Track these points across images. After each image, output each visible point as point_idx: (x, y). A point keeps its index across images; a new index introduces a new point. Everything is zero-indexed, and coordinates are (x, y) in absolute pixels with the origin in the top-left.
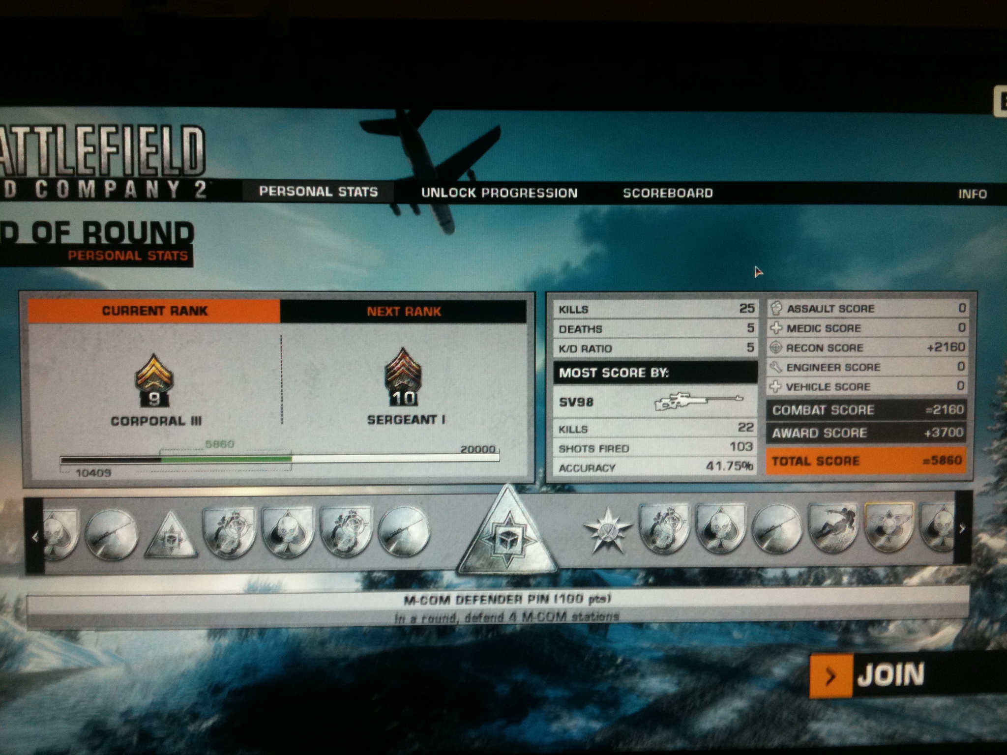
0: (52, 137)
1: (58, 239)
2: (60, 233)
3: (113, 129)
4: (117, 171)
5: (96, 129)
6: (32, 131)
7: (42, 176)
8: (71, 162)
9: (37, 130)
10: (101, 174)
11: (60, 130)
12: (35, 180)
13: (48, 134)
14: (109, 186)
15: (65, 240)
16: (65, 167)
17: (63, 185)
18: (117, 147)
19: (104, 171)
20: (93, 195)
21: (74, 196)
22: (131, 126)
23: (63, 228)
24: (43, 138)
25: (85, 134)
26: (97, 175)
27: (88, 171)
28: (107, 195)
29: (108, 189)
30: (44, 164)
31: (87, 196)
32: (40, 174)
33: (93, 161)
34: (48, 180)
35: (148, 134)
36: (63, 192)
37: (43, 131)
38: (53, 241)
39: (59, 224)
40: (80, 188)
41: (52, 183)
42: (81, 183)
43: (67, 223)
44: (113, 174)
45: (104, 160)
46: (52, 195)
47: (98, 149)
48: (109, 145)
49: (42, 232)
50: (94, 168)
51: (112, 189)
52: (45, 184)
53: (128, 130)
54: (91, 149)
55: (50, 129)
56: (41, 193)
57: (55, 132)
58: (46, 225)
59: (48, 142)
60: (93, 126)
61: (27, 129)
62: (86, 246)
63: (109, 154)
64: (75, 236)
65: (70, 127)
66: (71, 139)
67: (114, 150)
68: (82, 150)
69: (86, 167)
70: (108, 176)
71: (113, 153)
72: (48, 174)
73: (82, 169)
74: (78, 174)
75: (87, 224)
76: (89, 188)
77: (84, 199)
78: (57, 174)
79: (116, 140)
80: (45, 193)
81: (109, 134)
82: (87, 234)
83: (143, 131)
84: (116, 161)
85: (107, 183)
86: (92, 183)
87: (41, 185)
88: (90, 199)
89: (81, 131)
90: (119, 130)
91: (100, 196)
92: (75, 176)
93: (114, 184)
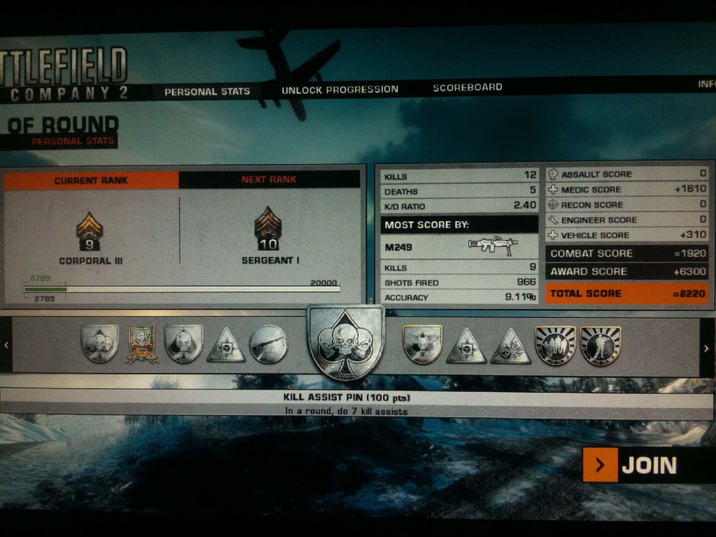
0: (23, 58)
1: (26, 130)
2: (27, 126)
3: (64, 51)
4: (66, 81)
5: (53, 53)
6: (9, 55)
7: (16, 86)
8: (35, 75)
9: (12, 53)
10: (55, 83)
11: (28, 53)
12: (11, 88)
13: (20, 56)
14: (61, 92)
15: (30, 131)
16: (31, 79)
17: (29, 91)
18: (67, 63)
19: (58, 81)
20: (50, 99)
21: (37, 99)
22: (77, 49)
23: (29, 122)
24: (17, 59)
25: (45, 55)
26: (53, 84)
27: (47, 82)
28: (59, 98)
29: (60, 94)
30: (17, 77)
31: (45, 99)
32: (14, 84)
33: (50, 75)
34: (19, 89)
35: (88, 54)
36: (29, 98)
37: (17, 54)
38: (22, 132)
39: (26, 119)
40: (41, 93)
41: (22, 90)
42: (42, 90)
43: (32, 119)
44: (63, 83)
45: (57, 73)
46: (22, 99)
47: (53, 65)
48: (61, 63)
49: (15, 126)
50: (50, 80)
51: (63, 94)
52: (17, 91)
53: (74, 52)
54: (49, 66)
55: (21, 53)
56: (15, 98)
57: (25, 55)
58: (18, 120)
59: (20, 62)
60: (50, 50)
61: (6, 53)
62: (44, 135)
63: (61, 69)
64: (37, 128)
65: (35, 51)
66: (36, 59)
67: (64, 66)
68: (43, 66)
69: (45, 79)
70: (60, 85)
71: (64, 68)
72: (19, 84)
73: (42, 81)
74: (40, 84)
75: (45, 119)
76: (47, 93)
77: (44, 101)
78: (26, 84)
79: (66, 59)
80: (17, 98)
81: (61, 55)
82: (45, 126)
83: (85, 52)
84: (66, 74)
85: (59, 90)
86: (49, 90)
87: (15, 92)
88: (47, 101)
89: (42, 53)
90: (69, 52)
91: (54, 99)
92: (38, 85)
93: (64, 90)
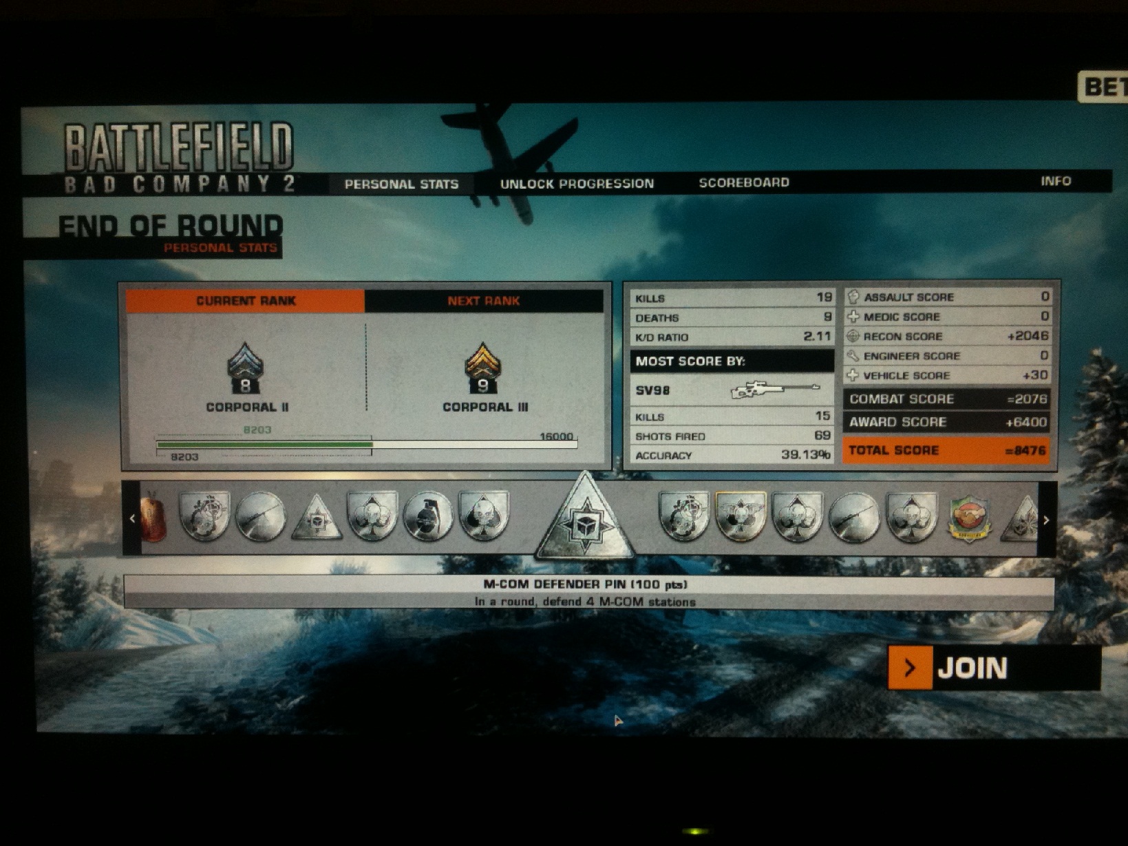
0: (149, 134)
1: (155, 232)
2: (156, 226)
3: (207, 126)
4: (210, 167)
5: (190, 127)
6: (130, 129)
7: (139, 172)
8: (167, 158)
9: (135, 127)
10: (195, 170)
11: (157, 127)
12: (133, 175)
13: (145, 131)
14: (203, 181)
15: (162, 233)
16: (162, 163)
17: (159, 180)
18: (210, 143)
19: (198, 167)
20: (188, 190)
21: (170, 191)
22: (224, 123)
23: (160, 221)
24: (141, 135)
25: (180, 130)
26: (192, 170)
27: (183, 167)
28: (201, 189)
29: (202, 184)
30: (141, 160)
31: (182, 190)
32: (138, 170)
33: (187, 157)
34: (144, 175)
35: (239, 130)
36: (159, 187)
37: (140, 129)
38: (150, 234)
39: (155, 218)
40: (176, 182)
41: (149, 178)
42: (177, 178)
43: (163, 217)
44: (206, 169)
45: (198, 156)
46: (149, 190)
47: (192, 145)
48: (202, 142)
49: (140, 226)
50: (188, 164)
51: (205, 184)
52: (142, 179)
53: (220, 127)
54: (185, 146)
55: (147, 127)
56: (139, 188)
57: (151, 129)
58: (144, 219)
59: (145, 139)
60: (187, 124)
61: (125, 127)
62: (180, 239)
63: (203, 150)
64: (170, 229)
65: (166, 124)
66: (166, 136)
67: (207, 146)
68: (177, 146)
69: (181, 163)
70: (201, 172)
71: (206, 149)
72: (145, 169)
73: (177, 165)
74: (173, 170)
75: (181, 218)
76: (184, 183)
77: (179, 194)
78: (154, 170)
79: (209, 136)
80: (143, 188)
81: (202, 131)
82: (182, 228)
83: (235, 127)
84: (209, 156)
85: (201, 178)
86: (186, 178)
87: (139, 180)
88: (184, 194)
89: (176, 128)
90: (212, 127)
91: (194, 190)
92: (171, 172)
93: (207, 179)
